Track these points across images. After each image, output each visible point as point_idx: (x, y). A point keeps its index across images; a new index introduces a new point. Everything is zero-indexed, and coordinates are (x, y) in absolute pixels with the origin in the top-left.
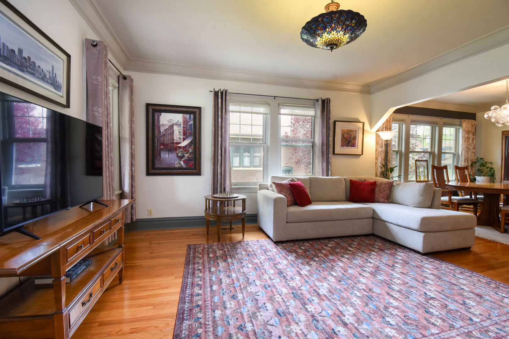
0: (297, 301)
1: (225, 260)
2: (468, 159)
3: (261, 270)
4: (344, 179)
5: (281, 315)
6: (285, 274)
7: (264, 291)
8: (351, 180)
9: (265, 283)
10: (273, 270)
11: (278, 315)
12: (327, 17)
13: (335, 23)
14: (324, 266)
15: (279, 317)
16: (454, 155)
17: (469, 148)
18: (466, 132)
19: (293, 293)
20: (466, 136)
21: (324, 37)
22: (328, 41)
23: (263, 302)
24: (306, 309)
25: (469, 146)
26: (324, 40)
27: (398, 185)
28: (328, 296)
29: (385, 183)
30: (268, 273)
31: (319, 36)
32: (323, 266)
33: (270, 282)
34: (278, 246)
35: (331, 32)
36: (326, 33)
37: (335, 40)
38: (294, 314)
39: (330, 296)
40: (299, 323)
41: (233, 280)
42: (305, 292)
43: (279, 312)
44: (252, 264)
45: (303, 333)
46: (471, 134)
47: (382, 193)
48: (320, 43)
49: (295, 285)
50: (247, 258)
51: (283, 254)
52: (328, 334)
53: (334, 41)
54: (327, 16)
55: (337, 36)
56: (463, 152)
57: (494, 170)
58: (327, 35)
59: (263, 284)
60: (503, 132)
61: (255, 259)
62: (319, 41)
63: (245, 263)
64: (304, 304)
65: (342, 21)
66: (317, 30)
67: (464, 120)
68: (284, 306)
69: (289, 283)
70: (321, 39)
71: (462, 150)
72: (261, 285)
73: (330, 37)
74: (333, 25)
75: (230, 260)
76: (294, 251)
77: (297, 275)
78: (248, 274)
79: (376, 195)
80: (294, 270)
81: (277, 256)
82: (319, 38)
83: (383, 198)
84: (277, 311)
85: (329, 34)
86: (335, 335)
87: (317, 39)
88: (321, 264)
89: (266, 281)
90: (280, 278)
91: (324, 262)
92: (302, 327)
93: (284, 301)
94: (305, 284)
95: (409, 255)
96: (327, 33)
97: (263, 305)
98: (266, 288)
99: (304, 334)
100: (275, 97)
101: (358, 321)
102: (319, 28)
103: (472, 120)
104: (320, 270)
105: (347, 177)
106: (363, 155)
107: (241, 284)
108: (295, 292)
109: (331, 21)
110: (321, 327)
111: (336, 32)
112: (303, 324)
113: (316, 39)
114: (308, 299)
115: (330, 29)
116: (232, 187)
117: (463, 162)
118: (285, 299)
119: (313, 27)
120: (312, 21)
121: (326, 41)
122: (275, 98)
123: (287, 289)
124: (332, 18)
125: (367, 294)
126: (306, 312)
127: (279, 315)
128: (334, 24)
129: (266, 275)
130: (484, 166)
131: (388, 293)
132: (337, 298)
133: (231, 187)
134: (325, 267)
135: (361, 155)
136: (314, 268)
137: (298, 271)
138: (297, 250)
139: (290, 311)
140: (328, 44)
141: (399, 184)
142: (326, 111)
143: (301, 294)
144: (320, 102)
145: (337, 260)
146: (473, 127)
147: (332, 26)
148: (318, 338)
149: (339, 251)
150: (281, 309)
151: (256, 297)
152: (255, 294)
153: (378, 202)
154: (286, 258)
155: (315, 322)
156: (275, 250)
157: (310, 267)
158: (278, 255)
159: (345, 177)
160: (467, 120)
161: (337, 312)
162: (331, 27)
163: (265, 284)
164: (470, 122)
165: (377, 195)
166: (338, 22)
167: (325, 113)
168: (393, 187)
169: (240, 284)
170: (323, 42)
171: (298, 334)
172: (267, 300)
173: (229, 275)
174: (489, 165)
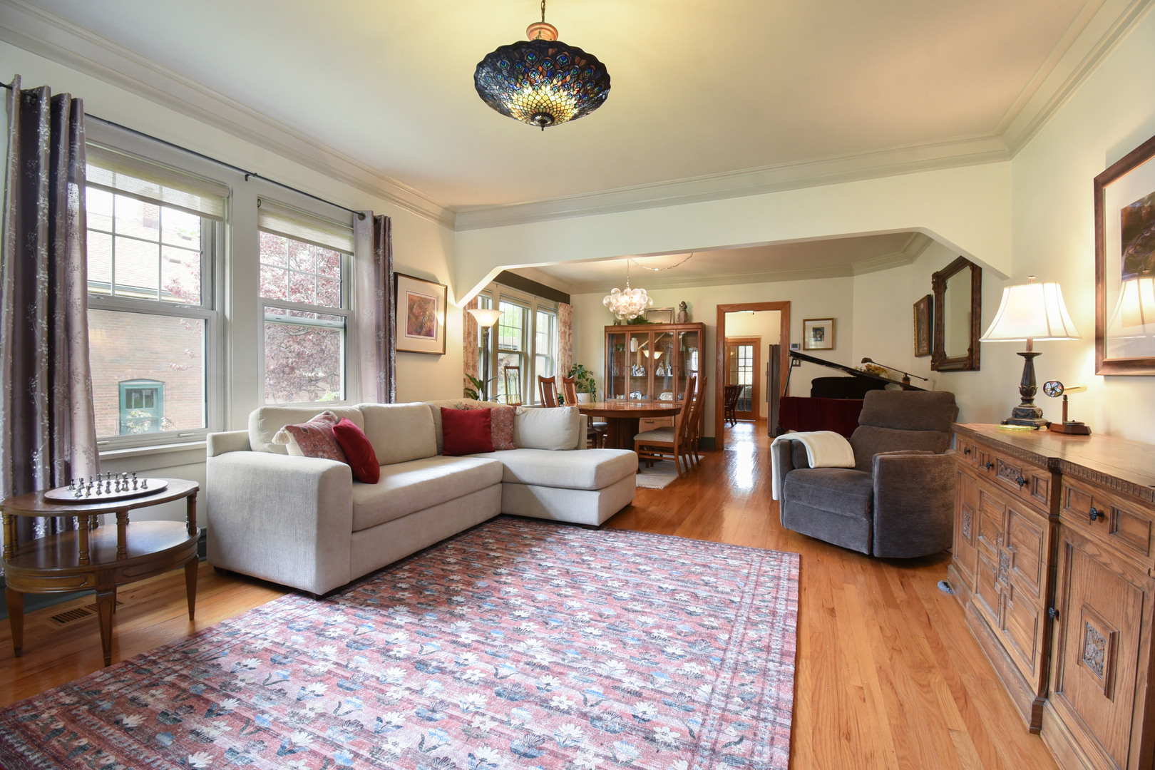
0: (526, 705)
1: (210, 711)
2: (564, 367)
3: (362, 683)
4: (430, 406)
5: (535, 755)
6: (434, 664)
7: (435, 728)
8: (443, 410)
9: (413, 708)
10: (394, 667)
11: (526, 759)
12: (566, 55)
13: (573, 75)
14: (489, 607)
15: (533, 760)
16: (547, 358)
17: (566, 349)
18: (561, 323)
19: (499, 694)
20: (563, 329)
21: (541, 93)
22: (545, 104)
23: (463, 754)
24: (557, 709)
25: (566, 346)
26: (538, 98)
27: (524, 413)
28: (561, 662)
29: (504, 411)
30: (389, 680)
31: (531, 84)
32: (487, 607)
33: (422, 701)
34: (338, 603)
35: (559, 91)
36: (549, 87)
37: (559, 109)
38: (552, 735)
39: (564, 660)
40: (579, 744)
41: (313, 753)
42: (518, 678)
43: (522, 751)
44: (321, 681)
45: (606, 757)
46: (567, 327)
47: (502, 431)
48: (525, 101)
49: (484, 675)
50: (279, 671)
51: (374, 617)
52: (638, 730)
53: (555, 110)
54: (566, 53)
55: (564, 104)
56: (560, 354)
57: (594, 383)
58: (550, 93)
59: (412, 712)
60: (606, 327)
61: (310, 665)
62: (526, 97)
63: (293, 689)
64: (544, 703)
65: (583, 79)
66: (534, 71)
67: (559, 303)
68: (514, 731)
69: (465, 677)
70: (534, 95)
71: (556, 351)
72: (408, 719)
73: (552, 99)
74: (568, 78)
75: (230, 704)
76: (391, 601)
77: (462, 651)
78: (340, 712)
79: (494, 436)
80: (442, 645)
81: (361, 630)
82: (530, 88)
83: (506, 439)
84: (514, 751)
85: (555, 93)
86: (648, 724)
87: (525, 90)
88: (480, 607)
89: (411, 703)
90: (434, 676)
91: (481, 598)
92: (593, 749)
93: (502, 722)
94: (499, 662)
95: (582, 536)
96: (552, 89)
97: (474, 761)
98: (430, 719)
99: (610, 758)
100: (248, 174)
101: (647, 677)
102: (540, 68)
103: (568, 305)
104: (491, 618)
105: (435, 401)
106: (445, 354)
107: (354, 749)
108: (500, 688)
109: (567, 67)
110: (617, 725)
111: (567, 95)
112: (587, 741)
113: (522, 87)
114: (538, 688)
115: (560, 83)
116: (100, 454)
117: (560, 370)
118: (498, 716)
119: (527, 58)
120: (534, 45)
121: (542, 104)
122: (247, 176)
123: (476, 692)
124: (573, 63)
125: (604, 624)
126: (565, 715)
127: (529, 757)
128: (571, 78)
129: (393, 688)
130: (583, 377)
131: (626, 609)
132: (576, 656)
133: (97, 455)
134: (494, 608)
135: (440, 354)
136: (477, 620)
137: (454, 642)
138: (397, 596)
139: (537, 734)
140: (541, 110)
141: (526, 411)
142: (382, 247)
143: (514, 685)
144: (369, 221)
145: (495, 584)
146: (569, 316)
147: (565, 77)
148: (633, 748)
149: (480, 565)
150: (516, 742)
151: (433, 753)
152: (424, 749)
153: (499, 449)
154: (390, 624)
155: (598, 723)
156: (339, 618)
157: (467, 621)
158: (362, 625)
159: (431, 403)
160: (564, 305)
161: (607, 682)
162: (563, 79)
163: (415, 710)
164: (567, 308)
165: (497, 436)
166: (578, 76)
167: (381, 252)
168: (516, 417)
169: (351, 752)
170: (535, 102)
171: (601, 766)
172: (465, 743)
173: (283, 747)
174: (589, 376)
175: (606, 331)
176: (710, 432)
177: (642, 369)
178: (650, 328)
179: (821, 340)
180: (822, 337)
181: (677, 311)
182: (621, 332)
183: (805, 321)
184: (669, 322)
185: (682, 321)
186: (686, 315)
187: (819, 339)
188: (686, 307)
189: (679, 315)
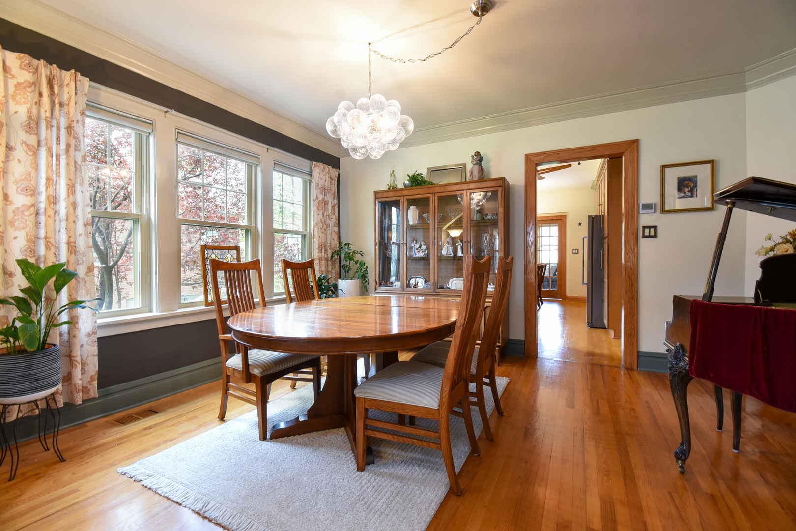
2: (325, 246)
16: (304, 236)
17: (328, 222)
18: (320, 189)
20: (321, 197)
25: (328, 220)
46: (329, 195)
56: (320, 230)
57: (365, 266)
60: (376, 193)
67: (316, 163)
71: (314, 226)
103: (330, 167)
117: (317, 251)
130: (351, 259)
146: (333, 181)
160: (321, 165)
164: (327, 170)
174: (358, 257)
175: (376, 198)
176: (517, 333)
177: (424, 247)
178: (431, 190)
179: (692, 196)
180: (692, 193)
181: (470, 166)
182: (394, 199)
183: (664, 167)
184: (459, 181)
185: (476, 178)
186: (481, 170)
187: (689, 194)
188: (481, 160)
189: (472, 172)
